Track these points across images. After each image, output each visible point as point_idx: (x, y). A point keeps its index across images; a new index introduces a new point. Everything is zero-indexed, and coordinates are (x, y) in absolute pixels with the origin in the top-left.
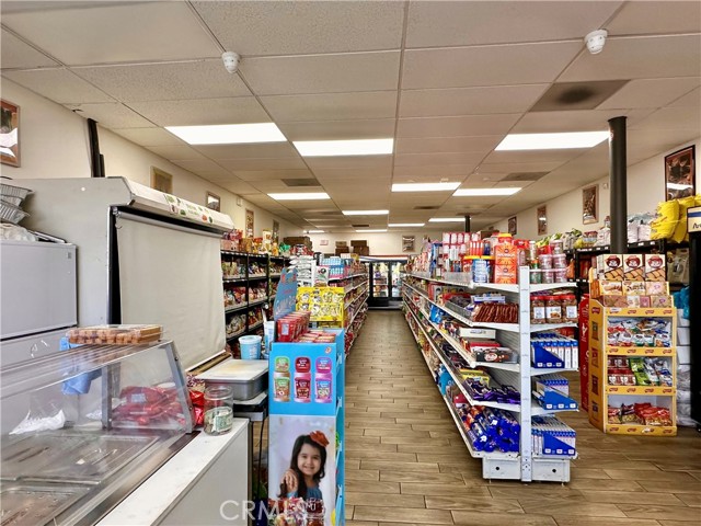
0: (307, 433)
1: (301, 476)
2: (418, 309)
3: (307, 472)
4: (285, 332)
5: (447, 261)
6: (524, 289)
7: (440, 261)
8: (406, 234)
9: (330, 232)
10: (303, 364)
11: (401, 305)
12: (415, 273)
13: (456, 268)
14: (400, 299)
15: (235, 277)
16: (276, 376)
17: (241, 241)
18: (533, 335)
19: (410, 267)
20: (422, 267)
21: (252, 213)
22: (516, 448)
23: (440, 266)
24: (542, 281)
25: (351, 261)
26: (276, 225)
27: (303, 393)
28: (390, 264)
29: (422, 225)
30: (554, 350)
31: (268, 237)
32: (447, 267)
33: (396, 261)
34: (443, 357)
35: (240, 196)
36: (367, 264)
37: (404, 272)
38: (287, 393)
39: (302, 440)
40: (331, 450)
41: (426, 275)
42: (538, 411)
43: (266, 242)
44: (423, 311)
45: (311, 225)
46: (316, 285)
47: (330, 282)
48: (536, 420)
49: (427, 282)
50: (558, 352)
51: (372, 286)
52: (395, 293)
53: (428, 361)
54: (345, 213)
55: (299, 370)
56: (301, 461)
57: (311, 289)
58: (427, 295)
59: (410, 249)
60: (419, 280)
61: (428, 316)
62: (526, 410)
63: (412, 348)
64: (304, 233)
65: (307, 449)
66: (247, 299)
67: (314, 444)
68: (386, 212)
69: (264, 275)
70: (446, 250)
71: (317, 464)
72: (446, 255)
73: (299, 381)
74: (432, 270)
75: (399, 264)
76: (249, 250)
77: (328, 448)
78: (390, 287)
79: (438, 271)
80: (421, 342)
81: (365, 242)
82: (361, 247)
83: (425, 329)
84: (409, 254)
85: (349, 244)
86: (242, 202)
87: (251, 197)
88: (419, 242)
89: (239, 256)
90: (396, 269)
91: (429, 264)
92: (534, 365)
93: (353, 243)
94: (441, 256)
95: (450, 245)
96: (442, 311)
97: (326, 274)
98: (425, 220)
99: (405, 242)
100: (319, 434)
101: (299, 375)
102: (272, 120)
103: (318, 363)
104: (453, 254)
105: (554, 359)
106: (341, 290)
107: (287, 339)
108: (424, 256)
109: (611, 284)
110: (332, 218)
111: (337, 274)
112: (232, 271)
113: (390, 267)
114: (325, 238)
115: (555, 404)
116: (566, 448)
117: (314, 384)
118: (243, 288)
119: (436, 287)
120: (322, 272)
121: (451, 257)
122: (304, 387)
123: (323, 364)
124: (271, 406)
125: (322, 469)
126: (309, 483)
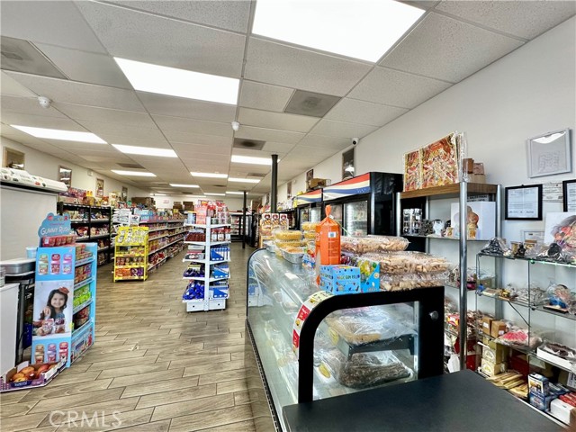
0: (57, 288)
1: (53, 309)
3: (56, 306)
4: (46, 242)
6: (208, 227)
9: (170, 195)
15: (78, 220)
16: (40, 263)
17: (85, 198)
18: (211, 247)
21: (103, 181)
22: (203, 297)
24: (217, 223)
26: (125, 189)
27: (56, 270)
30: (220, 253)
31: (113, 197)
35: (91, 170)
38: (46, 270)
39: (54, 292)
40: (70, 296)
42: (212, 280)
43: (111, 199)
46: (131, 226)
47: (140, 225)
48: (211, 284)
50: (221, 254)
54: (172, 185)
55: (54, 260)
56: (53, 302)
57: (127, 228)
62: (207, 279)
64: (151, 195)
65: (57, 296)
66: (89, 233)
67: (61, 293)
68: (198, 187)
69: (107, 219)
71: (62, 302)
73: (53, 265)
76: (92, 204)
77: (68, 294)
81: (192, 203)
82: (189, 206)
85: (182, 204)
86: (92, 174)
87: (100, 171)
89: (82, 208)
92: (211, 259)
93: (184, 203)
97: (138, 220)
100: (64, 288)
101: (54, 262)
103: (65, 256)
105: (219, 257)
106: (147, 228)
107: (46, 246)
109: (267, 226)
111: (146, 220)
112: (74, 216)
114: (167, 199)
115: (219, 276)
116: (223, 294)
117: (62, 266)
118: (87, 228)
120: (135, 218)
122: (56, 268)
123: (67, 256)
124: (36, 277)
125: (65, 304)
126: (57, 311)
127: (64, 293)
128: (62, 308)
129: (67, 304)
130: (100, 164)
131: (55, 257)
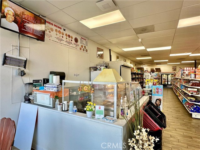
0: (158, 98)
2: (177, 86)
4: (155, 84)
5: (185, 74)
7: (184, 74)
8: (173, 66)
9: (149, 66)
10: (158, 89)
11: (171, 86)
12: (176, 77)
13: (187, 75)
14: (171, 85)
16: (153, 90)
19: (175, 76)
20: (179, 76)
21: (131, 62)
23: (184, 75)
25: (158, 74)
26: (136, 65)
28: (168, 75)
29: (179, 63)
32: (185, 75)
33: (169, 74)
34: (184, 96)
35: (129, 59)
36: (161, 75)
37: (173, 77)
38: (155, 93)
39: (157, 100)
40: (162, 101)
41: (180, 77)
43: (135, 69)
44: (179, 87)
45: (144, 64)
46: (150, 79)
49: (180, 79)
51: (162, 81)
52: (169, 83)
53: (180, 99)
54: (155, 61)
56: (157, 102)
58: (180, 82)
59: (175, 70)
60: (178, 79)
61: (180, 88)
63: (175, 97)
65: (158, 101)
67: (159, 100)
68: (167, 60)
69: (135, 77)
70: (185, 71)
71: (159, 103)
72: (185, 73)
74: (181, 76)
75: (170, 75)
78: (168, 81)
79: (183, 77)
80: (178, 95)
81: (160, 68)
82: (158, 70)
83: (179, 91)
84: (174, 72)
85: (155, 69)
86: (129, 60)
87: (131, 59)
88: (178, 69)
90: (169, 76)
91: (180, 75)
93: (156, 69)
94: (184, 73)
95: (186, 70)
96: (184, 86)
98: (180, 62)
99: (173, 68)
100: (160, 99)
102: (143, 46)
104: (187, 72)
108: (179, 73)
110: (151, 63)
111: (156, 77)
113: (168, 76)
117: (159, 92)
119: (182, 80)
120: (152, 76)
121: (186, 73)
122: (158, 92)
123: (161, 89)
124: (152, 94)
125: (160, 104)
126: (158, 106)
127: (160, 100)
128: (160, 105)
129: (161, 104)
130: (132, 56)
131: (157, 89)
